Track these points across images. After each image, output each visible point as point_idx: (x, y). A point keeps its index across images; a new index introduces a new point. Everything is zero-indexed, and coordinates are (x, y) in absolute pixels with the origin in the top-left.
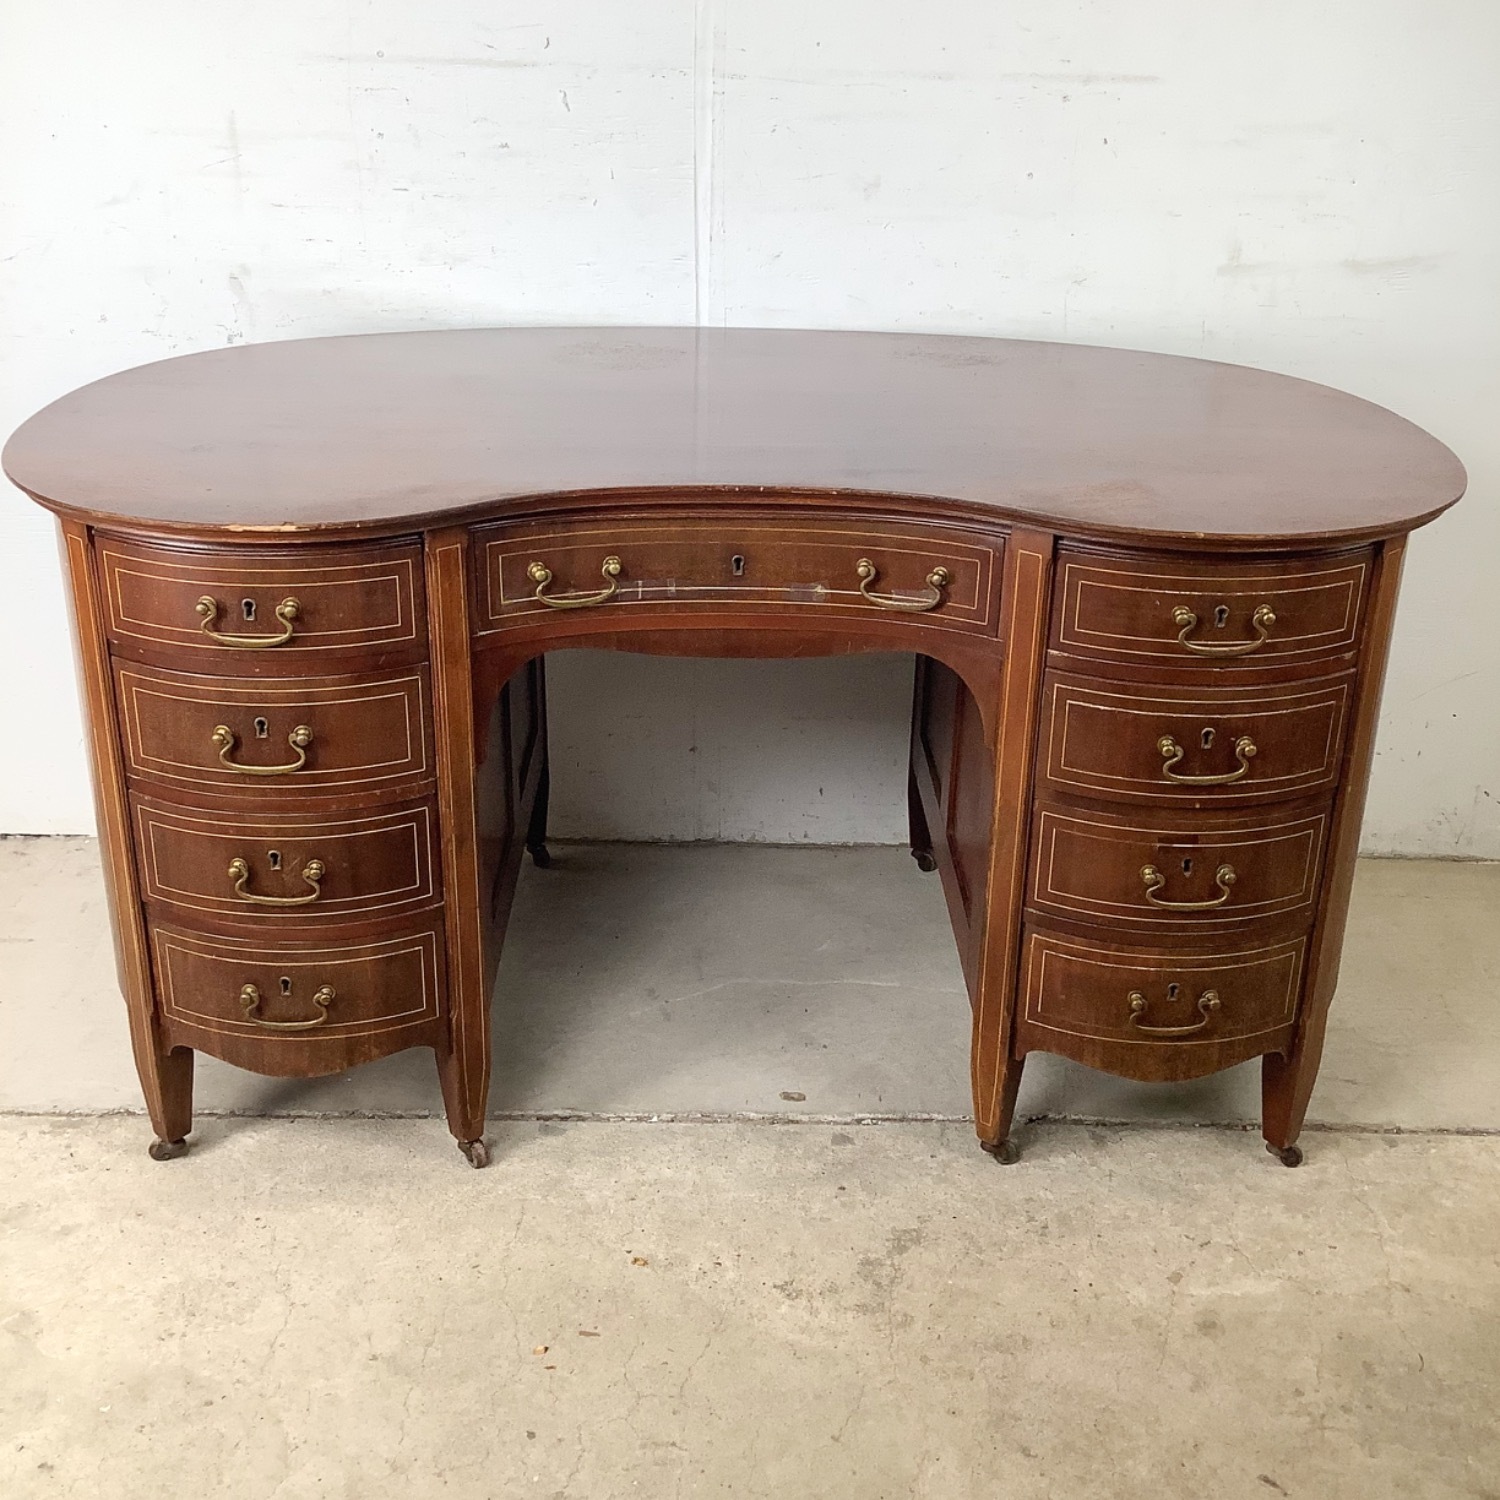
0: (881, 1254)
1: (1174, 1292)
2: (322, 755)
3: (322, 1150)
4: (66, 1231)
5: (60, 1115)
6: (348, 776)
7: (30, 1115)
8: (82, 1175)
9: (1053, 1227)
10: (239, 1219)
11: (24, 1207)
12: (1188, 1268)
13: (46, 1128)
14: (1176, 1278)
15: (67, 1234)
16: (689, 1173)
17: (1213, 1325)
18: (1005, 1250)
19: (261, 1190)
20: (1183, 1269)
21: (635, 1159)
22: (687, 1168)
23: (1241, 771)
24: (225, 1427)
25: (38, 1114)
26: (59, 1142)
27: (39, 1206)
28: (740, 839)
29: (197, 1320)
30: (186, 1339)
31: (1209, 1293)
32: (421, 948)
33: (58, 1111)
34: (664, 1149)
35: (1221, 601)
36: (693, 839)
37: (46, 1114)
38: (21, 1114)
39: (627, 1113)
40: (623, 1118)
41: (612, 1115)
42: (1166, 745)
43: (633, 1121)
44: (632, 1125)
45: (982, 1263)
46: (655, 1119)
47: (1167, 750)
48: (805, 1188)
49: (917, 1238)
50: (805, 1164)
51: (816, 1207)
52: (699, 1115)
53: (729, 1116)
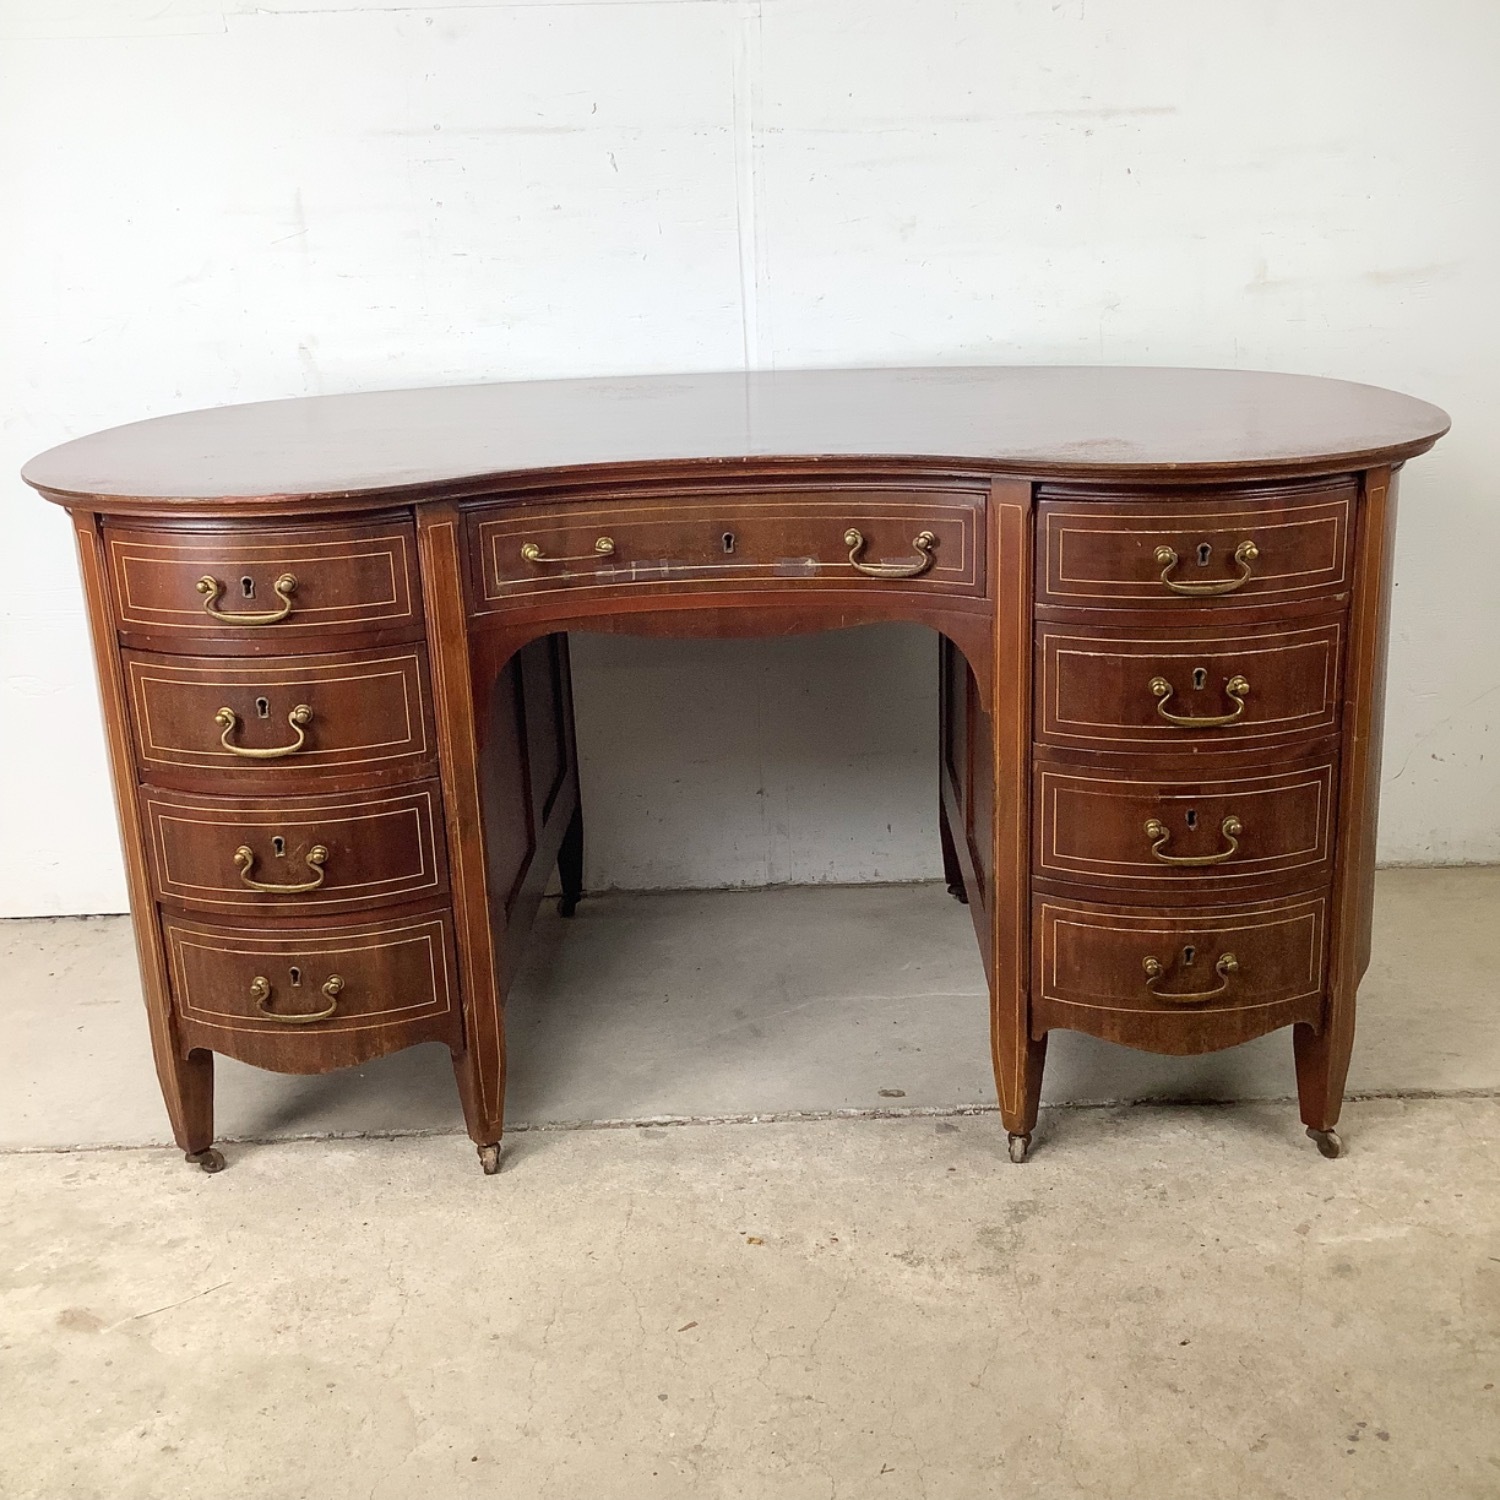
0: (1000, 1222)
1: (1303, 1242)
2: (322, 734)
3: (424, 1162)
4: (172, 1244)
5: (158, 1146)
7: (127, 1148)
8: (185, 1195)
9: (1172, 1193)
10: (347, 1225)
11: (129, 1227)
12: (1314, 1220)
13: (145, 1158)
14: (1303, 1230)
15: (174, 1247)
16: (795, 1164)
17: (1348, 1268)
18: (1126, 1214)
19: (367, 1199)
20: (1309, 1221)
21: (740, 1155)
22: (792, 1159)
23: (1240, 710)
24: (350, 1405)
25: (136, 1148)
26: (160, 1169)
27: (144, 1224)
29: (312, 1314)
30: (302, 1331)
31: (1339, 1241)
33: (156, 1144)
34: (768, 1144)
35: (1203, 538)
37: (143, 1147)
38: (119, 1148)
39: (726, 1117)
40: (723, 1121)
41: (712, 1118)
42: (1158, 685)
43: (733, 1123)
44: (733, 1126)
45: (1104, 1226)
46: (755, 1120)
47: (1158, 690)
48: (915, 1171)
49: (1034, 1208)
50: (913, 1151)
51: (929, 1187)
52: (800, 1115)
53: (830, 1113)
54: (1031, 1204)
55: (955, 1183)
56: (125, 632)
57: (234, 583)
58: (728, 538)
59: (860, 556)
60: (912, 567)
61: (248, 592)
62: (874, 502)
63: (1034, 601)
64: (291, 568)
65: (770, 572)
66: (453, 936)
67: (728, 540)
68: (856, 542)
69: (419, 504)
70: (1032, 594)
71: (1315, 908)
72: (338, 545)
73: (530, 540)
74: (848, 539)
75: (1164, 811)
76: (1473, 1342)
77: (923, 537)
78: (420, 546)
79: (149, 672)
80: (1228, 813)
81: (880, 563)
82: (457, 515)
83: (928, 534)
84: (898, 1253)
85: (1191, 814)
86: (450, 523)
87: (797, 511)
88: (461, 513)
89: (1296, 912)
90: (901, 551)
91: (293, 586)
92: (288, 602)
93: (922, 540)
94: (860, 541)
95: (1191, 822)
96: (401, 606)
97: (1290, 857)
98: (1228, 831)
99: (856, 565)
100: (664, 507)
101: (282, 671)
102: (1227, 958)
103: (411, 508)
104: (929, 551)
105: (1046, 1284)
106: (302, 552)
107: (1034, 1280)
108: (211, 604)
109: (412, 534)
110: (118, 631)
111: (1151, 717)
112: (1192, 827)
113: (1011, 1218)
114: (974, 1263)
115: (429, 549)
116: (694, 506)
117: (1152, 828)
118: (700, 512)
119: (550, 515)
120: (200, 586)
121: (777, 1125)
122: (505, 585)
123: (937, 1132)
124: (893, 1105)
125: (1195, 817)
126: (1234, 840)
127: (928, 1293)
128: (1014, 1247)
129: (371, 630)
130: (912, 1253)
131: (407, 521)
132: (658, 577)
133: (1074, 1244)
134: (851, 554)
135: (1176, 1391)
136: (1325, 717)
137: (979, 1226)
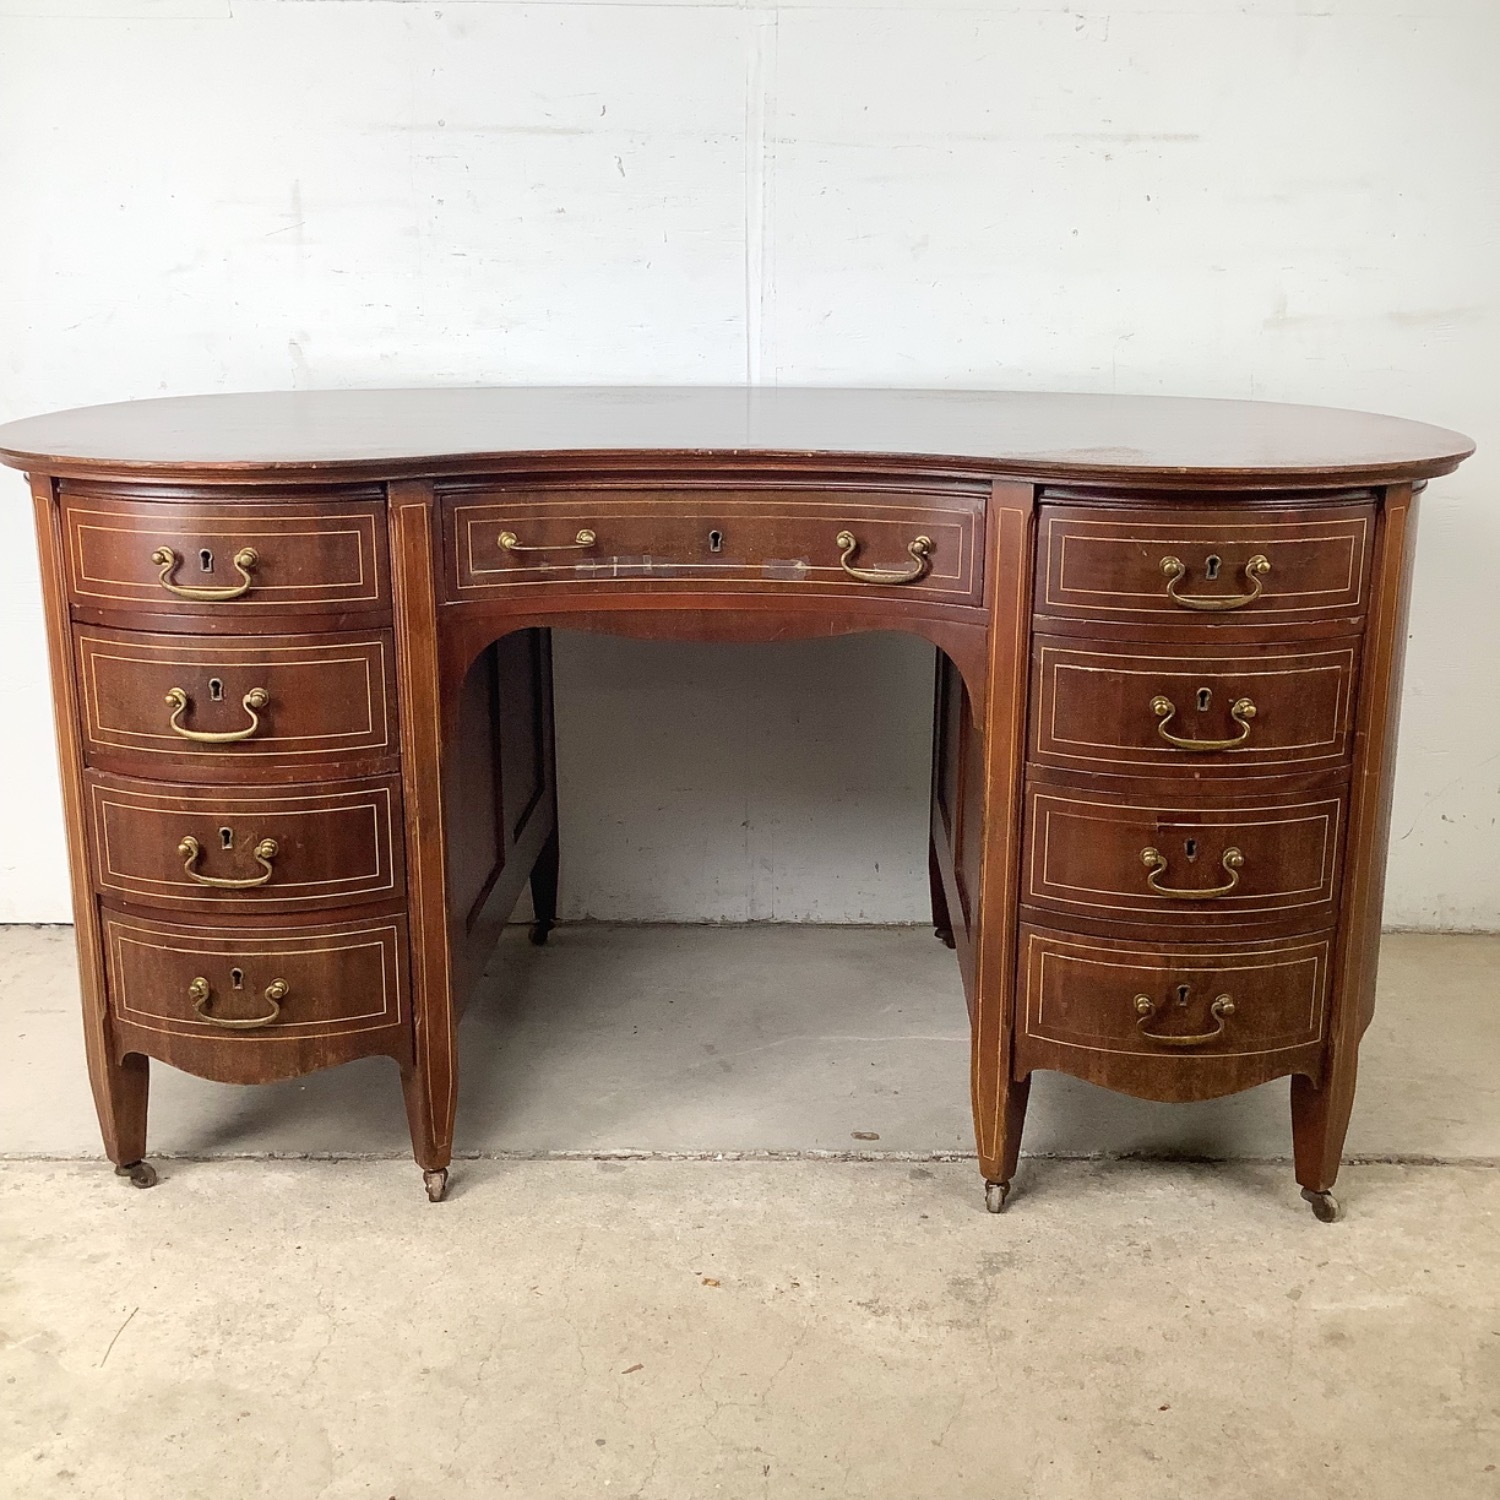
0: (972, 1274)
1: (1294, 1308)
2: (278, 720)
3: (367, 1187)
4: (93, 1259)
5: (90, 1159)
6: (304, 745)
7: (57, 1159)
8: (112, 1210)
9: (1156, 1251)
10: (279, 1248)
11: (49, 1240)
12: (1307, 1285)
13: (74, 1170)
14: (1295, 1295)
15: (94, 1262)
16: (759, 1204)
17: (1341, 1336)
18: (1106, 1270)
19: (303, 1221)
20: (1302, 1287)
21: (701, 1192)
22: (756, 1200)
23: (1245, 735)
24: (264, 1436)
25: (66, 1160)
26: (88, 1182)
27: (65, 1237)
28: (794, 920)
29: (234, 1339)
30: (221, 1356)
31: (1333, 1308)
33: (87, 1156)
34: (730, 1182)
35: (1213, 550)
36: (746, 920)
37: (74, 1159)
38: (48, 1159)
39: (689, 1153)
40: (686, 1157)
41: (674, 1154)
42: (1160, 704)
44: (696, 1162)
45: (1083, 1283)
46: (720, 1157)
47: (1160, 709)
48: (885, 1217)
49: (1009, 1261)
50: (884, 1196)
51: (899, 1234)
52: (767, 1154)
53: (799, 1154)
54: (1007, 1256)
55: (927, 1231)
56: (78, 606)
57: (193, 556)
58: (716, 536)
59: (854, 558)
60: (905, 574)
61: (206, 566)
62: (869, 503)
63: (1033, 612)
64: (253, 542)
65: (758, 573)
66: (407, 942)
67: (716, 538)
68: (849, 545)
69: (392, 481)
70: (1030, 606)
71: (1318, 952)
72: (307, 523)
73: (509, 528)
74: (841, 541)
75: (1163, 840)
77: (920, 542)
78: (391, 525)
79: (99, 648)
80: (1229, 845)
81: (873, 568)
82: (431, 498)
83: (925, 539)
84: (862, 1301)
85: (1191, 844)
86: (423, 505)
87: (789, 511)
88: (436, 495)
89: (1295, 954)
90: (896, 556)
91: (254, 561)
92: (248, 578)
93: (918, 545)
94: (853, 544)
95: (1190, 852)
96: (368, 589)
97: (1293, 896)
98: (1229, 863)
99: (847, 568)
100: (651, 501)
101: (237, 651)
102: (1223, 1000)
103: (383, 485)
104: (925, 557)
105: (1018, 1340)
106: (266, 526)
107: (1006, 1335)
108: (167, 577)
109: (383, 513)
110: (70, 604)
111: (1152, 738)
112: (1191, 858)
113: (985, 1269)
114: (946, 1315)
115: (400, 532)
116: (679, 500)
117: (1148, 856)
118: (688, 506)
119: (531, 503)
120: (156, 557)
121: (742, 1164)
122: (479, 575)
123: (911, 1178)
124: (866, 1148)
125: (1195, 847)
126: (1234, 873)
127: (893, 1345)
128: (986, 1300)
129: (335, 612)
130: (877, 1301)
131: (378, 499)
132: (641, 574)
133: (1050, 1300)
134: (843, 557)
135: (1153, 1458)
136: (1334, 748)
137: (950, 1277)
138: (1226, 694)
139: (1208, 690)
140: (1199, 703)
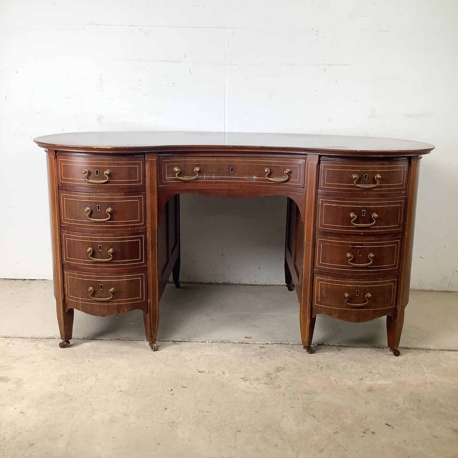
0: (273, 372)
1: (360, 382)
2: (115, 216)
6: (122, 223)
9: (324, 368)
14: (361, 379)
17: (372, 390)
18: (310, 372)
20: (363, 377)
21: (201, 350)
22: (216, 352)
23: (374, 223)
28: (236, 283)
31: (371, 383)
32: (140, 278)
34: (209, 348)
35: (366, 172)
36: (222, 282)
39: (199, 341)
40: (198, 342)
41: (195, 341)
42: (352, 215)
43: (201, 342)
44: (200, 343)
45: (303, 375)
46: (207, 342)
47: (352, 216)
48: (251, 358)
49: (283, 369)
50: (251, 352)
51: (254, 361)
52: (220, 341)
53: (229, 342)
54: (283, 368)
55: (262, 361)
56: (60, 185)
57: (94, 172)
58: (232, 169)
59: (269, 176)
60: (283, 180)
61: (97, 174)
62: (274, 160)
63: (318, 189)
64: (109, 168)
65: (243, 179)
67: (232, 170)
68: (268, 172)
69: (147, 153)
70: (317, 188)
71: (394, 282)
72: (124, 163)
73: (176, 166)
74: (266, 171)
75: (353, 250)
76: (405, 411)
77: (287, 171)
78: (146, 165)
79: (66, 197)
80: (370, 252)
81: (275, 178)
82: (157, 157)
83: (289, 170)
84: (241, 377)
85: (360, 252)
86: (155, 159)
87: (252, 162)
88: (158, 157)
89: (388, 283)
90: (281, 175)
91: (110, 173)
92: (108, 178)
93: (287, 172)
94: (269, 171)
95: (360, 254)
96: (139, 181)
97: (387, 266)
98: (370, 257)
99: (268, 178)
100: (215, 159)
101: (104, 197)
102: (368, 294)
103: (144, 154)
104: (289, 175)
105: (283, 388)
106: (113, 164)
107: (279, 387)
108: (86, 177)
109: (144, 161)
110: (58, 185)
111: (350, 223)
112: (360, 256)
113: (276, 371)
114: (263, 381)
115: (148, 166)
116: (222, 159)
117: (349, 255)
118: (225, 161)
119: (183, 159)
120: (84, 172)
121: (213, 344)
122: (169, 178)
123: (259, 348)
124: (247, 340)
125: (361, 253)
126: (371, 260)
127: (248, 388)
128: (275, 378)
129: (130, 187)
130: (245, 378)
131: (143, 157)
132: (211, 179)
133: (293, 379)
134: (266, 175)
135: (315, 417)
136: (398, 227)
137: (266, 372)
138: (370, 212)
139: (365, 210)
140: (362, 214)
